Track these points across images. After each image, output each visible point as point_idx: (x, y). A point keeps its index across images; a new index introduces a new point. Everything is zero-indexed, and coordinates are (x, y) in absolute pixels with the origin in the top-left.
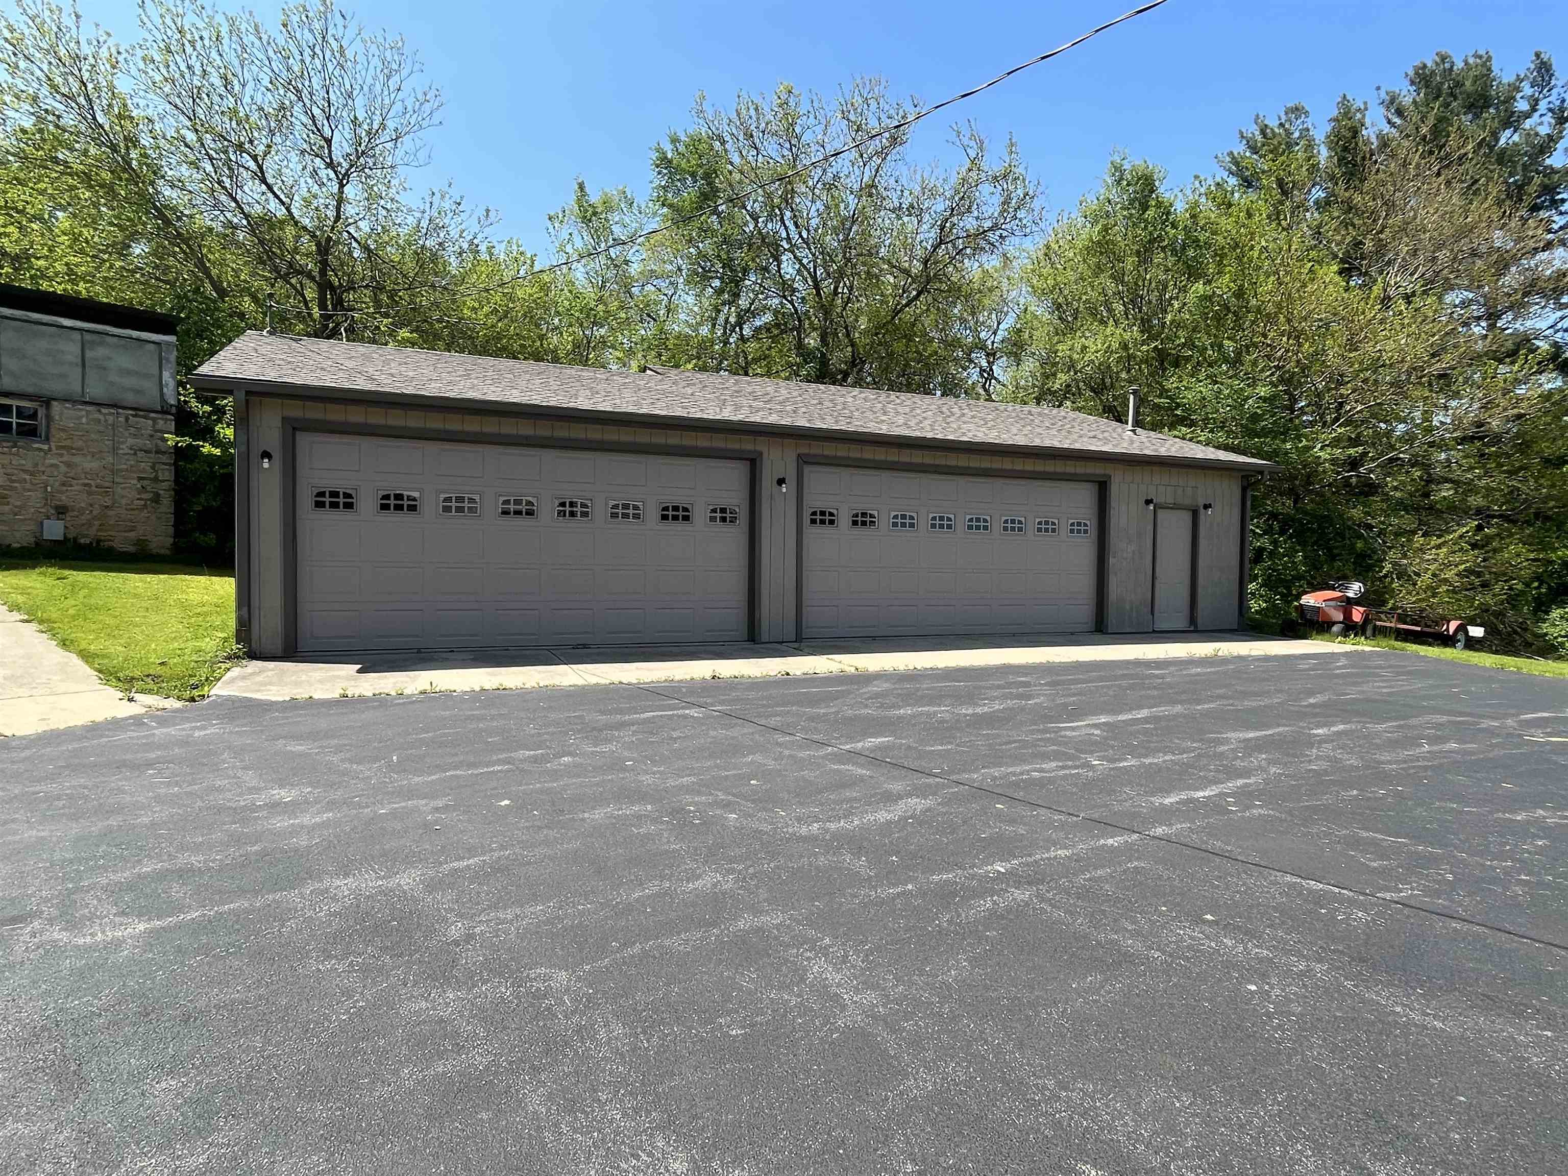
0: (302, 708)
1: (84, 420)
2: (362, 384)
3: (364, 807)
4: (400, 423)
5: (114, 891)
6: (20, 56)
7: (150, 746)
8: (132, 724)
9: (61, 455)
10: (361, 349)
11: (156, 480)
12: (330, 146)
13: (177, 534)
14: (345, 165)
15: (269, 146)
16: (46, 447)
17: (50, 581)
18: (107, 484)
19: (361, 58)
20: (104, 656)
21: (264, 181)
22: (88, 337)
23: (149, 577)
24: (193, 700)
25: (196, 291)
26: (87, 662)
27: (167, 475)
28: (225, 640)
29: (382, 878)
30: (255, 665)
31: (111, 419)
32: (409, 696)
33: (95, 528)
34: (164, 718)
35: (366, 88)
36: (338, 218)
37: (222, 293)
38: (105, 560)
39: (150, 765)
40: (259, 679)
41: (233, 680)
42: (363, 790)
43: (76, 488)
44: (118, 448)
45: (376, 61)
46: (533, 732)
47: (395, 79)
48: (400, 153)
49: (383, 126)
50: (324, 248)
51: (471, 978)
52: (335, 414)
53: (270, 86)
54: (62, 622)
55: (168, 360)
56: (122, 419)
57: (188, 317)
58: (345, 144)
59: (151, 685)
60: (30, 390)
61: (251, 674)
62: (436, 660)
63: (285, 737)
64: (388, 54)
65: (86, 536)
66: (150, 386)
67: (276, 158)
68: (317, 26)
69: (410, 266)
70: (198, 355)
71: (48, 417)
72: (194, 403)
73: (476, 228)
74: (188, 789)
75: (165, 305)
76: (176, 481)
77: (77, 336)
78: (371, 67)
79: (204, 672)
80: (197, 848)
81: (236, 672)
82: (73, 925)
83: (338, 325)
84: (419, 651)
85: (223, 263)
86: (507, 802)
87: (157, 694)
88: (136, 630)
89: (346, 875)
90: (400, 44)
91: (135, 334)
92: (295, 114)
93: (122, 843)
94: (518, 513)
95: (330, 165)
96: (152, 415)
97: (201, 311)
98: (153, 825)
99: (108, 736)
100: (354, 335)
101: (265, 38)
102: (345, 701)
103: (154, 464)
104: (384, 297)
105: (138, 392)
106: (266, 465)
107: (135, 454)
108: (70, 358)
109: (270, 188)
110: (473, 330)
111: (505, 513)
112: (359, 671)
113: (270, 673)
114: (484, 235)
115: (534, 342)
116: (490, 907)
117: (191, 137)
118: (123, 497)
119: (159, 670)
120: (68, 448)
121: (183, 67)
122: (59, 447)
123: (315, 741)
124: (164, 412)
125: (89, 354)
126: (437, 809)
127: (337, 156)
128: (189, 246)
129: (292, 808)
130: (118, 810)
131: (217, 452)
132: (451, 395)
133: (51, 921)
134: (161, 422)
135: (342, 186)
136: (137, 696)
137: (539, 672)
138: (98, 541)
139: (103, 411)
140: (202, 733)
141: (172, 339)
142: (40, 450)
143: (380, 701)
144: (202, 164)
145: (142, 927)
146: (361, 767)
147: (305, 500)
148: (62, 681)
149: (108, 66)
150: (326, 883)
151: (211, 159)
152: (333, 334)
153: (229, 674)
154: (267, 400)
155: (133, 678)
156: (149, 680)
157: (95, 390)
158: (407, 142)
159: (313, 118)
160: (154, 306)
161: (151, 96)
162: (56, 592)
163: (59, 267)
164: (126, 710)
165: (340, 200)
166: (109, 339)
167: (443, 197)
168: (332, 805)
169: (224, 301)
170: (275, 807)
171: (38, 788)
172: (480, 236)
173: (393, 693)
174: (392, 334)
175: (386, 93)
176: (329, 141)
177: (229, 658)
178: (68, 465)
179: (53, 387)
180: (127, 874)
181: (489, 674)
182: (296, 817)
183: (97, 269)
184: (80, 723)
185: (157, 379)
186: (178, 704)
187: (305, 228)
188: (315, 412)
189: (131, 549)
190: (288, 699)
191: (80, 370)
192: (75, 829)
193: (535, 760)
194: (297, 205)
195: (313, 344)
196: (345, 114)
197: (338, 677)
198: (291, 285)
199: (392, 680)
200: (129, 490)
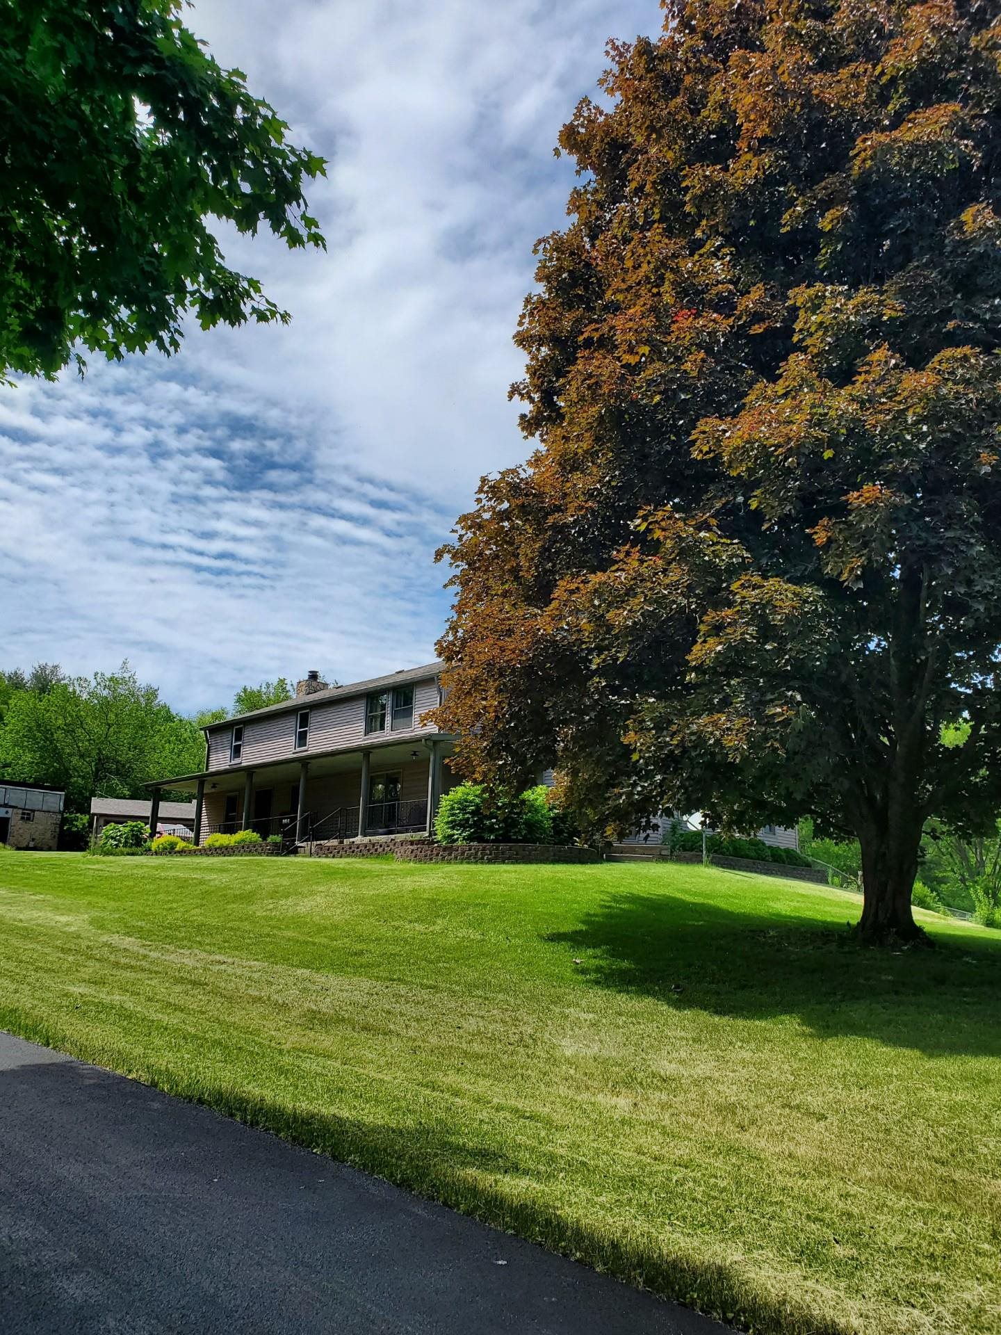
1: (41, 816)
11: (55, 832)
16: (32, 823)
18: (44, 833)
27: (58, 830)
44: (48, 823)
55: (62, 799)
56: (48, 815)
60: (31, 808)
66: (57, 806)
71: (34, 815)
77: (43, 794)
103: (55, 827)
105: (54, 808)
107: (51, 825)
122: (35, 823)
124: (59, 813)
125: (44, 798)
134: (58, 816)
139: (45, 813)
157: (45, 808)
166: (49, 794)
178: (36, 827)
179: (36, 807)
185: (59, 804)
191: (42, 802)
200: (48, 835)
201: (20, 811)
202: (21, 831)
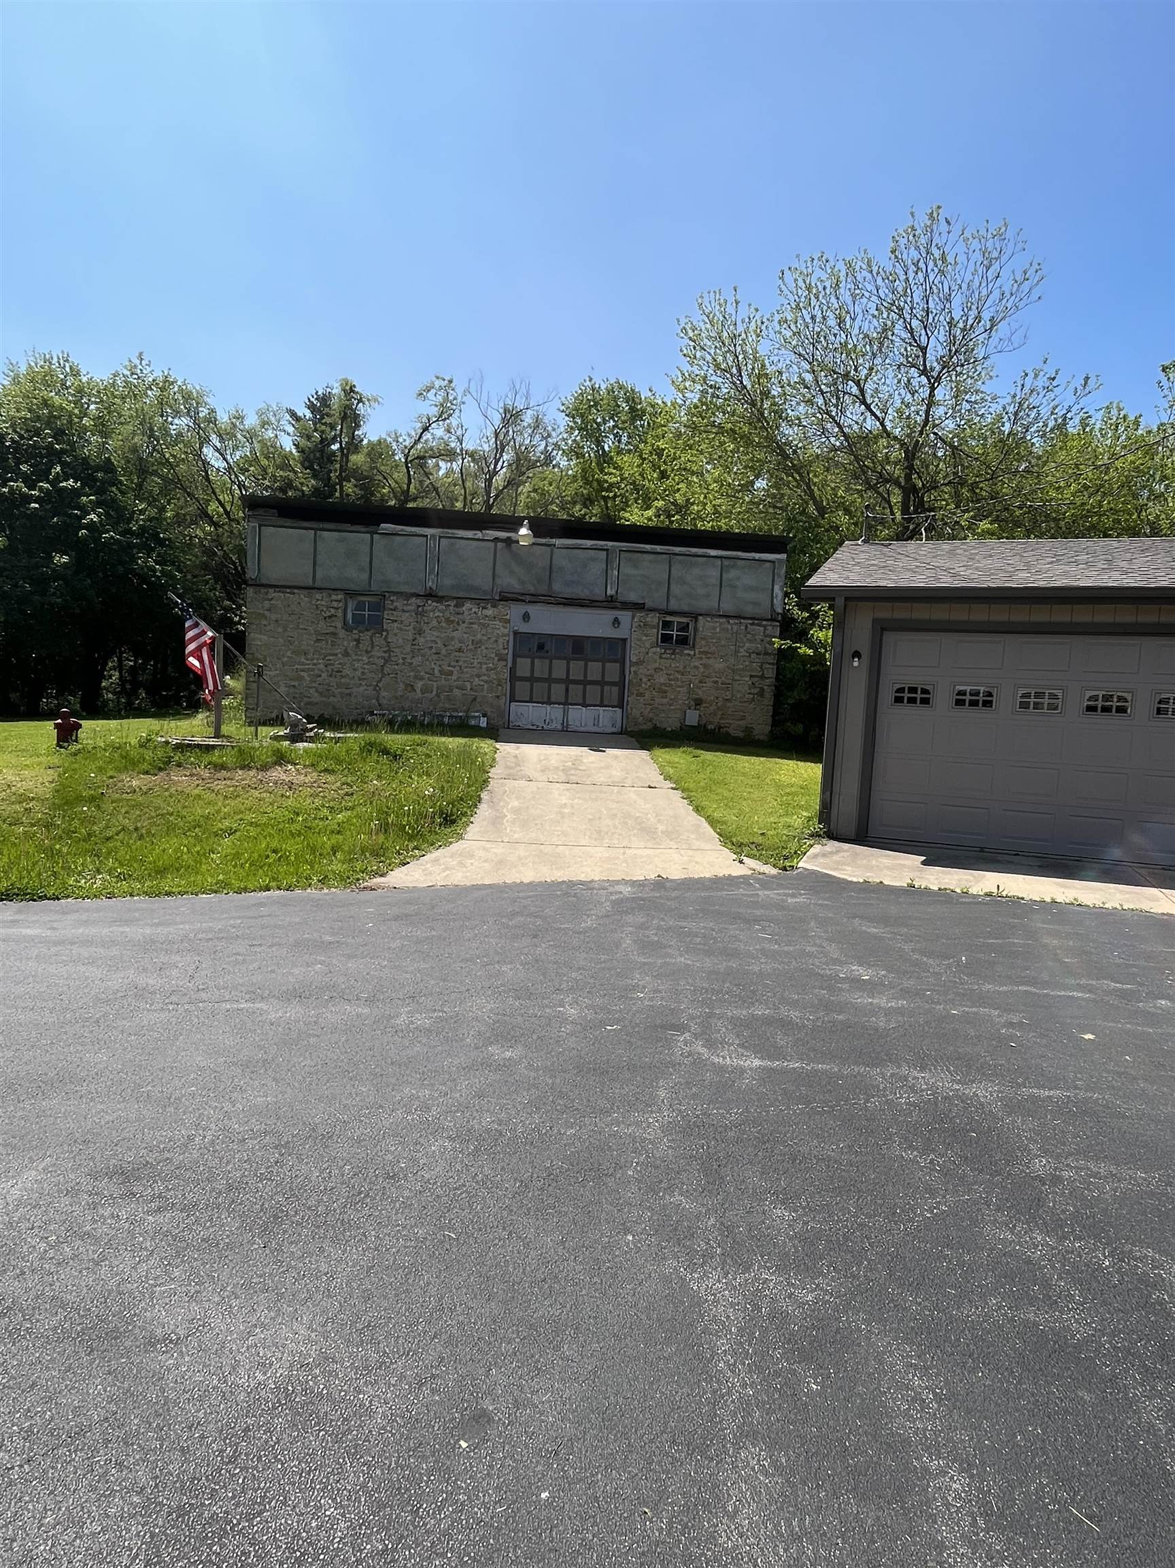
0: (873, 891)
1: (718, 630)
2: (946, 581)
3: (936, 1003)
4: (963, 617)
5: (737, 1024)
6: (698, 348)
7: (755, 905)
8: (742, 883)
9: (701, 658)
10: (946, 546)
11: (762, 677)
12: (925, 354)
13: (774, 724)
14: (938, 368)
15: (871, 369)
16: (692, 653)
17: (689, 758)
18: (728, 682)
19: (962, 259)
20: (725, 823)
21: (864, 402)
22: (726, 562)
23: (753, 759)
24: (784, 869)
25: (803, 512)
26: (712, 826)
27: (771, 672)
28: (809, 819)
29: (959, 1082)
30: (832, 845)
31: (735, 627)
32: (974, 896)
33: (718, 717)
34: (765, 882)
35: (964, 286)
36: (926, 421)
37: (822, 511)
38: (723, 743)
39: (757, 920)
40: (836, 858)
41: (815, 856)
42: (934, 985)
43: (708, 684)
44: (739, 652)
45: (978, 256)
46: (1118, 961)
47: (996, 266)
48: (994, 340)
49: (978, 319)
50: (911, 452)
51: (1061, 1227)
52: (922, 612)
53: (876, 313)
54: (696, 791)
55: (779, 576)
56: (743, 628)
57: (795, 536)
58: (939, 348)
59: (755, 852)
60: (686, 608)
61: (831, 853)
62: (998, 861)
63: (861, 917)
64: (990, 244)
65: (711, 723)
66: (764, 598)
67: (875, 378)
68: (923, 240)
69: (994, 456)
70: (801, 568)
71: (696, 629)
72: (796, 611)
73: (1070, 399)
74: (786, 949)
75: (778, 527)
76: (777, 678)
77: (719, 562)
78: (972, 262)
79: (793, 846)
80: (794, 1004)
81: (817, 849)
82: (711, 1044)
83: (918, 525)
84: (982, 850)
85: (825, 483)
86: (1091, 1037)
87: (758, 859)
88: (744, 803)
89: (923, 1069)
90: (1003, 229)
91: (757, 556)
92: (896, 332)
93: (740, 985)
94: (1106, 709)
95: (924, 372)
96: (764, 623)
97: (805, 529)
98: (761, 974)
99: (726, 890)
100: (935, 533)
101: (875, 269)
102: (911, 890)
103: (762, 663)
104: (965, 492)
105: (755, 604)
106: (856, 664)
107: (750, 656)
108: (714, 582)
109: (868, 407)
110: (1057, 511)
111: (1090, 709)
112: (924, 863)
113: (845, 854)
114: (1079, 406)
115: (1131, 515)
116: (1078, 1152)
117: (809, 377)
118: (739, 691)
119: (760, 840)
120: (706, 653)
121: (808, 320)
122: (700, 653)
123: (886, 927)
124: (772, 620)
125: (724, 576)
126: (1011, 1025)
127: (932, 361)
128: (800, 475)
129: (871, 987)
130: (735, 954)
131: (810, 652)
132: (1042, 584)
133: (696, 1036)
134: (770, 628)
135: (933, 389)
136: (746, 860)
137: (1121, 892)
138: (720, 727)
139: (731, 621)
140: (795, 900)
141: (784, 556)
142: (689, 655)
143: (944, 896)
144: (816, 400)
145: (757, 1063)
146: (931, 961)
147: (887, 695)
148: (697, 839)
149: (754, 337)
150: (904, 1070)
151: (822, 393)
152: (914, 535)
153: (812, 851)
154: (860, 604)
155: (742, 844)
156: (753, 846)
157: (727, 606)
158: (1002, 329)
159: (911, 332)
160: (770, 530)
161: (783, 351)
162: (693, 767)
163: (709, 508)
164: (737, 870)
165: (931, 402)
166: (740, 563)
167: (1036, 376)
168: (905, 993)
169: (823, 518)
170: (856, 982)
171: (684, 924)
172: (1074, 410)
173: (958, 891)
174: (971, 527)
175: (984, 284)
176: (924, 350)
177: (812, 835)
178: (705, 666)
179: (703, 605)
180: (744, 1012)
181: (1058, 884)
182: (873, 997)
183: (733, 506)
184: (708, 876)
185: (770, 592)
186: (774, 871)
187: (895, 438)
188: (901, 612)
189: (741, 735)
190: (861, 881)
191: (718, 589)
192: (708, 963)
193: (1123, 995)
194: (891, 417)
195: (901, 547)
196: (942, 318)
197: (904, 866)
198: (878, 493)
199: (956, 877)
200: (743, 686)
201: (653, 619)
202: (661, 679)
